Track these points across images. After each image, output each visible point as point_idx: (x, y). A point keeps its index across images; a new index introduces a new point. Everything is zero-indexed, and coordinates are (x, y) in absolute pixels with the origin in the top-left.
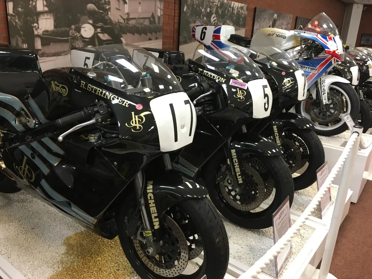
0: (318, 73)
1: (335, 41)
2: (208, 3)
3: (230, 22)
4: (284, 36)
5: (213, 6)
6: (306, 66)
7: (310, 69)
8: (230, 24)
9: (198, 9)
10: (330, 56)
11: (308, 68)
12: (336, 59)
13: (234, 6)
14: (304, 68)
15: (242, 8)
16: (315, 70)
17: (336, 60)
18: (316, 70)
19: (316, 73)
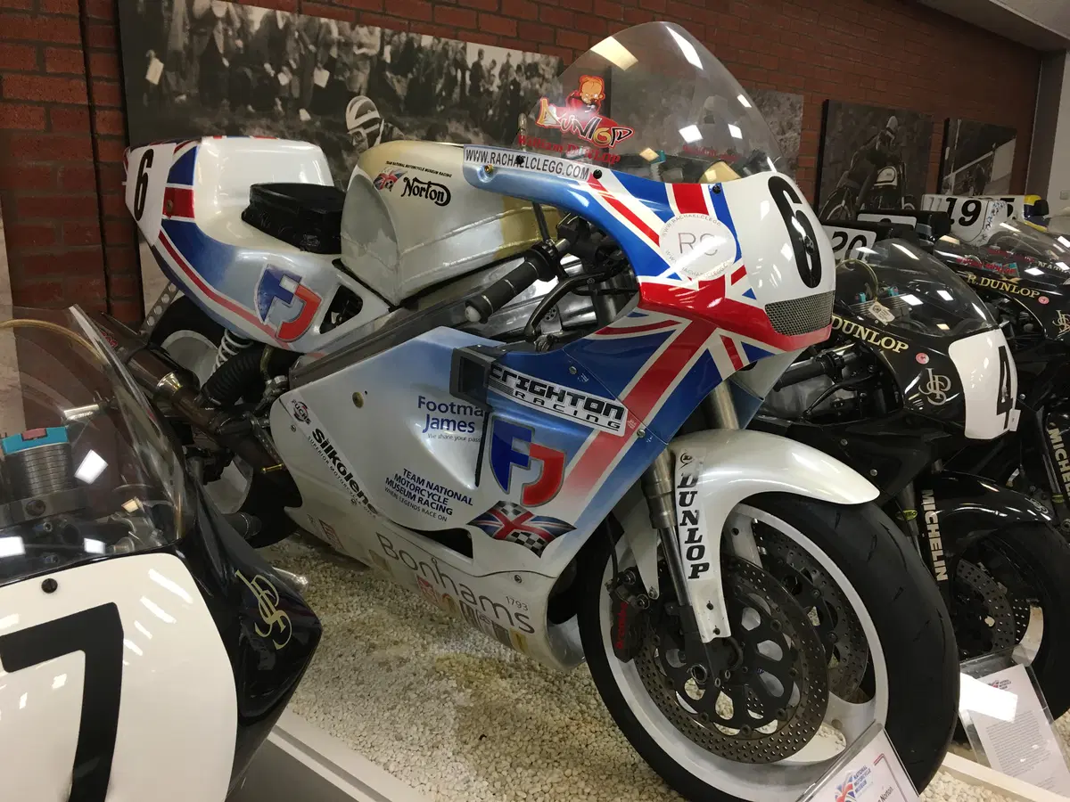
0: (634, 438)
1: (724, 216)
2: (312, 47)
3: (467, 128)
4: (439, 189)
5: (348, 60)
6: (558, 388)
7: (581, 403)
8: (470, 136)
9: (249, 72)
10: (685, 323)
11: (568, 399)
12: (738, 340)
13: (485, 63)
14: (549, 396)
15: (532, 70)
16: (613, 413)
17: (745, 346)
18: (619, 416)
19: (621, 433)
